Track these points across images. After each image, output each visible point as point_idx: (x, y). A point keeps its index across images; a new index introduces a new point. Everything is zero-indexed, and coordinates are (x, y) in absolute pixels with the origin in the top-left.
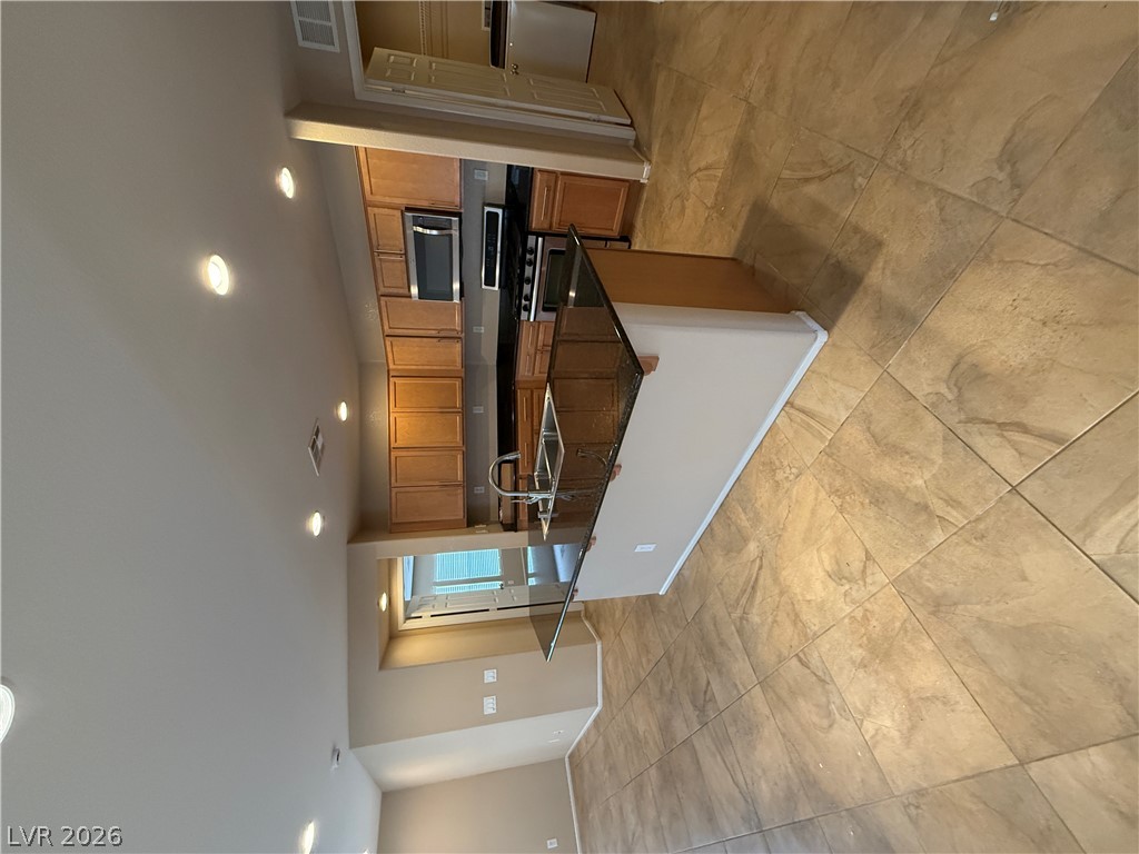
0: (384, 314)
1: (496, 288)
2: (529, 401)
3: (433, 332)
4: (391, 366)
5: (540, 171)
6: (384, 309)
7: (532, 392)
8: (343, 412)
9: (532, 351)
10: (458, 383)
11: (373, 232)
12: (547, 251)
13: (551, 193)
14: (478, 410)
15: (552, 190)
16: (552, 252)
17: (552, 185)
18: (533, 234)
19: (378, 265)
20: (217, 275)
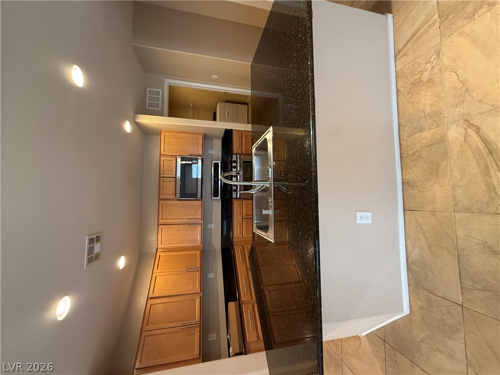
0: (160, 211)
1: (219, 198)
2: (242, 250)
3: (186, 220)
4: (160, 246)
5: (236, 130)
6: (161, 208)
7: (243, 247)
8: (122, 262)
9: (241, 219)
10: (198, 253)
11: (162, 168)
12: (242, 162)
13: (241, 139)
14: (211, 275)
15: (241, 138)
16: (244, 162)
17: (241, 135)
18: (235, 154)
19: (161, 182)
20: (77, 76)
